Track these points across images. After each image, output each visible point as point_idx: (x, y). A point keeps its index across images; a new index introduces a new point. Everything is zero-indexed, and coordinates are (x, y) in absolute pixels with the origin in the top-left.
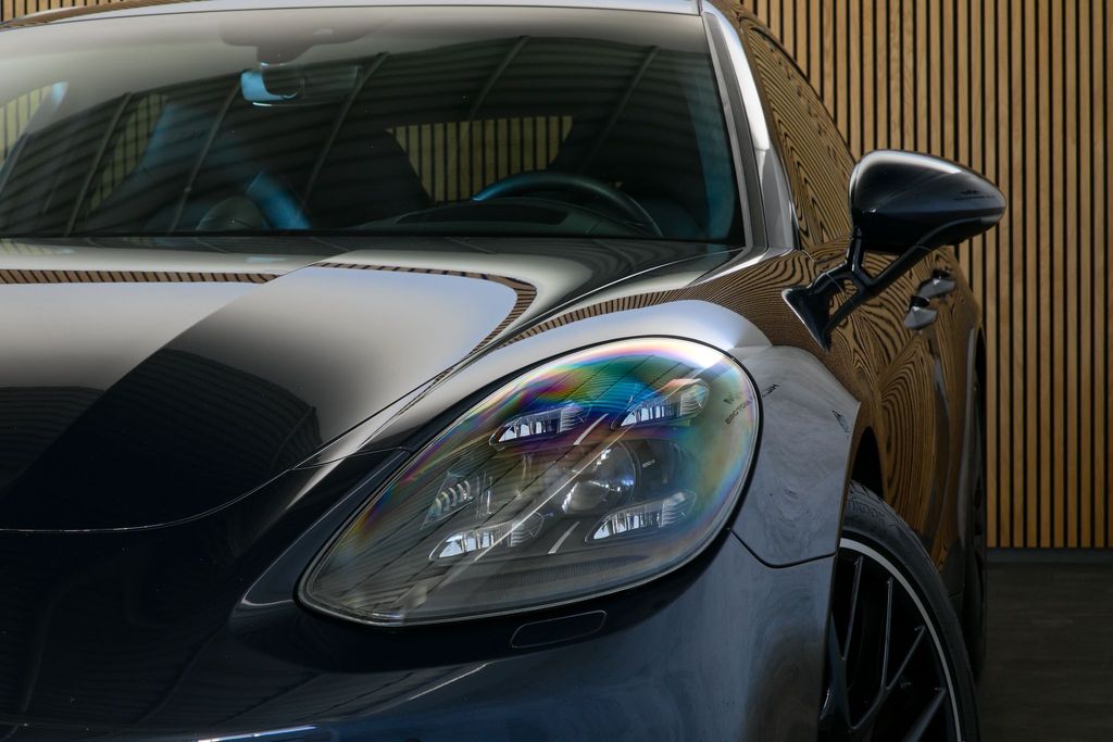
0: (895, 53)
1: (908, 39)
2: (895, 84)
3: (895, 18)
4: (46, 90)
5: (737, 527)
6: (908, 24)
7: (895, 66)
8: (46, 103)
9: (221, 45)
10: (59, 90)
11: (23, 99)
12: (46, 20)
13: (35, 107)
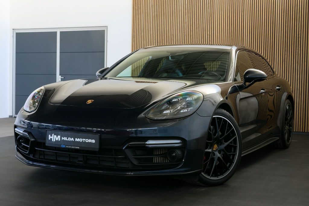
0: (297, 51)
1: (299, 49)
2: (297, 56)
3: (297, 45)
4: (149, 57)
5: (196, 112)
6: (299, 46)
7: (297, 53)
8: (149, 59)
9: (166, 53)
10: (151, 57)
11: (144, 59)
12: (146, 48)
13: (148, 59)
